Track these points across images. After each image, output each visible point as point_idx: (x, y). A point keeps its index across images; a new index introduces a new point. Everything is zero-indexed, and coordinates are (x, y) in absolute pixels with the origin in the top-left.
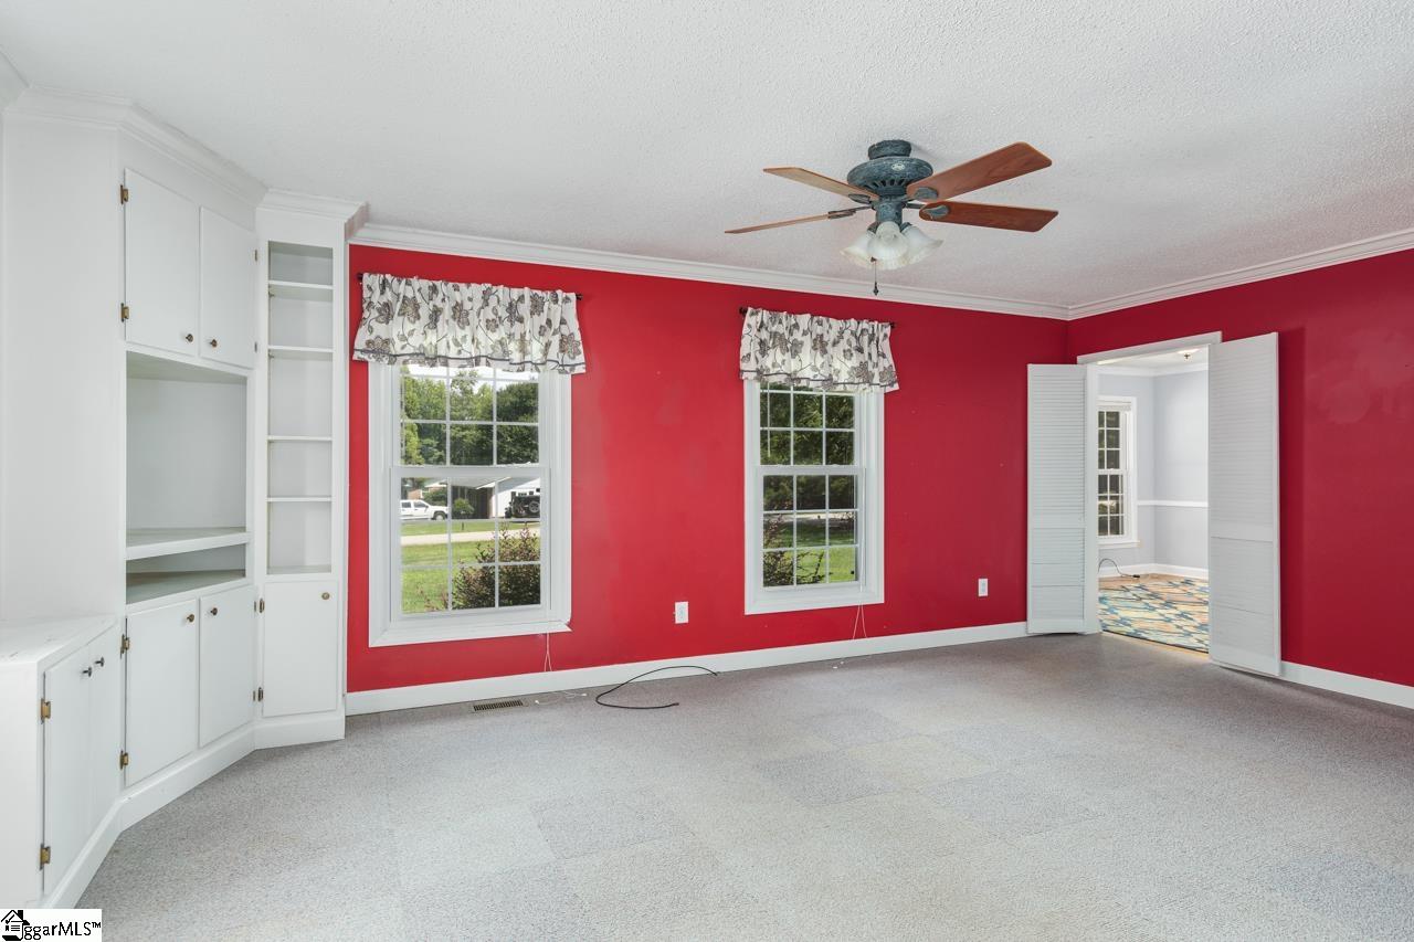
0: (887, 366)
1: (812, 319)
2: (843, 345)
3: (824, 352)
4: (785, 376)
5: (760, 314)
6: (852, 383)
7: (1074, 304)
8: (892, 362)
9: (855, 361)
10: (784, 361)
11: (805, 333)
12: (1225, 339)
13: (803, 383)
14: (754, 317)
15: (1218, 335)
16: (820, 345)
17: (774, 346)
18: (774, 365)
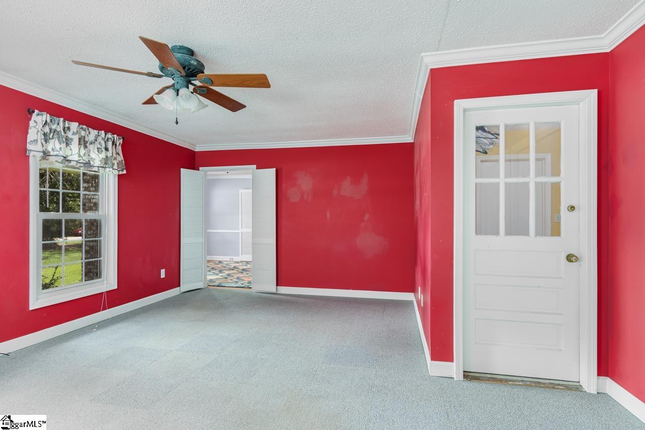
0: (120, 160)
1: (79, 126)
2: (97, 145)
3: (86, 147)
4: (63, 158)
5: (45, 116)
6: (102, 167)
7: (199, 144)
8: (123, 158)
9: (103, 155)
10: (61, 148)
11: (74, 134)
12: (257, 168)
13: (73, 163)
14: (40, 117)
15: (255, 166)
16: (83, 142)
17: (52, 138)
18: (53, 150)
